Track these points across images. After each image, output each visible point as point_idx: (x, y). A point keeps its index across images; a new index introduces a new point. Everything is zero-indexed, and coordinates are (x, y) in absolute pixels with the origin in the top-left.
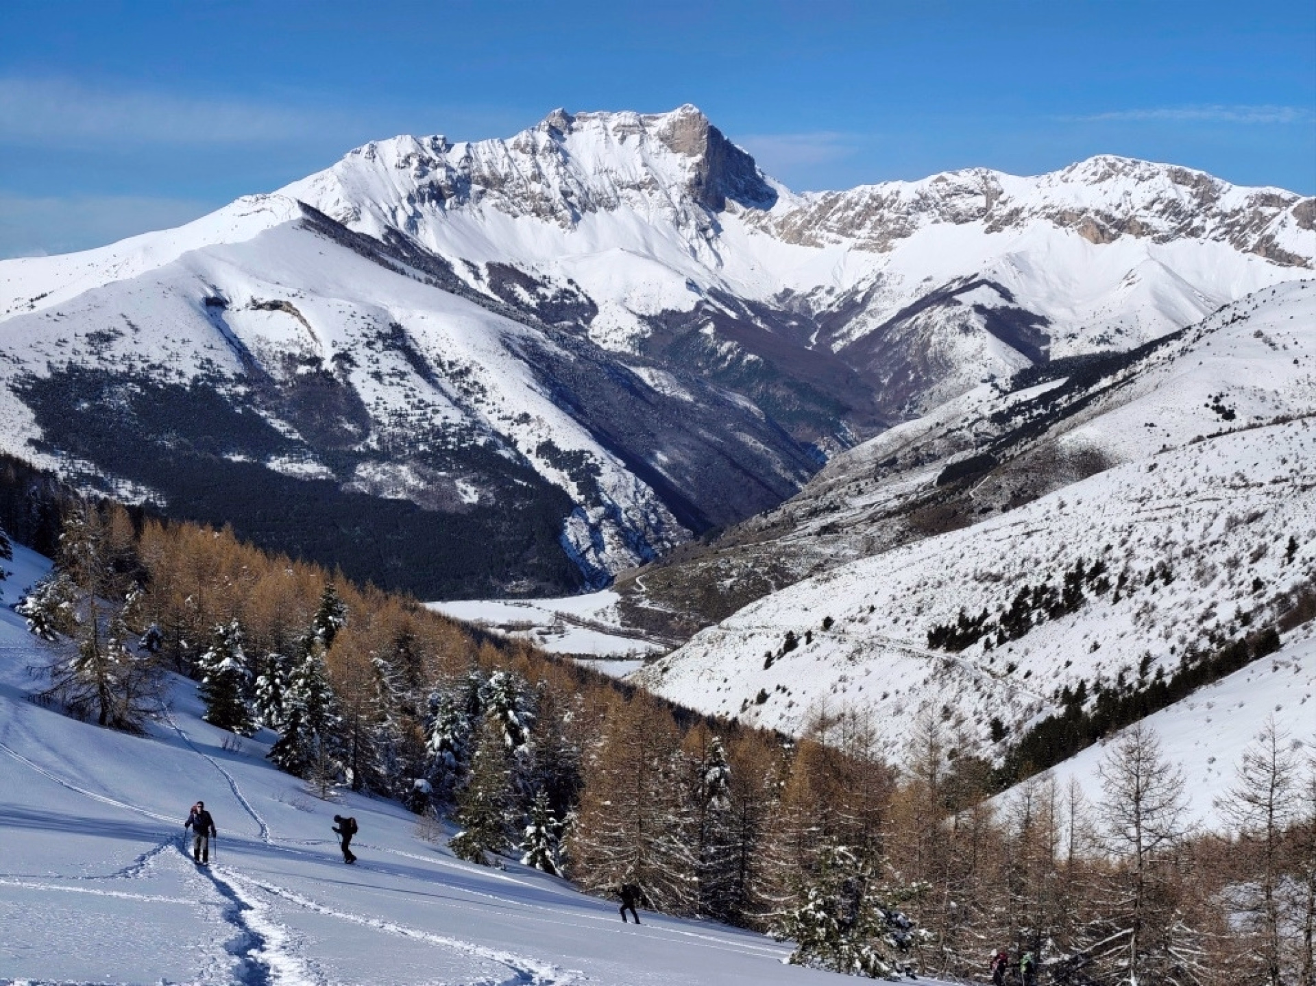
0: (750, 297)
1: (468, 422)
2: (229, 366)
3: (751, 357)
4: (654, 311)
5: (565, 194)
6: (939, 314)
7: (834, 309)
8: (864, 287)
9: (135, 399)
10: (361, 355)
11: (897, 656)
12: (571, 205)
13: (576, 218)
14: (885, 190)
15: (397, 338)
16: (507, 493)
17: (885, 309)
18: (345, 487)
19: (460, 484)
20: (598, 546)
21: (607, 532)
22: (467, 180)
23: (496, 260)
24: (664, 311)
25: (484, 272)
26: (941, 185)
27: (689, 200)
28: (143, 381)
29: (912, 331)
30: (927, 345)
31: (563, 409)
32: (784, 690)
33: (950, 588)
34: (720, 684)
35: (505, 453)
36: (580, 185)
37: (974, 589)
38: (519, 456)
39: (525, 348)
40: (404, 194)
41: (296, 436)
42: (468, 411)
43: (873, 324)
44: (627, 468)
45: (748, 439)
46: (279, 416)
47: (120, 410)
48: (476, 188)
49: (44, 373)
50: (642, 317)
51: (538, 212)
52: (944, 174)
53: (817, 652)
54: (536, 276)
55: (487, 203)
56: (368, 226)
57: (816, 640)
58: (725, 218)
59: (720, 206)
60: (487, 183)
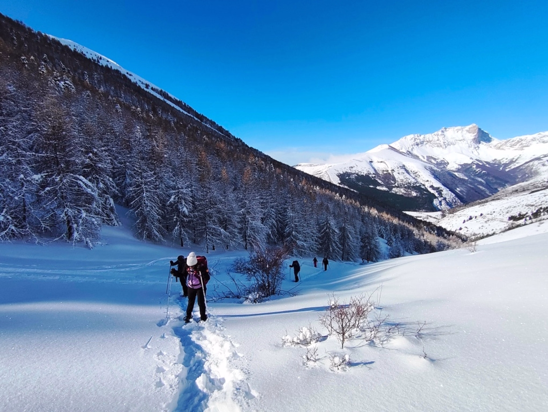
0: (486, 161)
1: (416, 182)
2: (372, 172)
3: (484, 172)
4: (462, 163)
5: (444, 143)
6: (536, 162)
7: (507, 162)
8: (516, 158)
9: (356, 177)
10: (396, 170)
11: (498, 222)
12: (445, 145)
13: (446, 147)
14: (523, 137)
15: (403, 167)
16: (422, 194)
17: (521, 162)
18: (390, 192)
19: (412, 192)
20: (441, 205)
21: (443, 203)
22: (423, 142)
23: (428, 155)
24: (464, 164)
25: (426, 157)
26: (539, 135)
27: (472, 142)
28: (357, 174)
29: (528, 166)
30: (532, 169)
31: (437, 179)
32: (466, 228)
33: (518, 208)
34: (452, 226)
35: (423, 187)
36: (447, 141)
37: (525, 208)
38: (426, 188)
39: (429, 169)
40: (411, 145)
41: (382, 183)
42: (416, 179)
43: (517, 165)
44: (450, 190)
45: (481, 187)
46: (380, 180)
47: (353, 178)
48: (425, 143)
49: (342, 173)
50: (459, 165)
51: (438, 146)
52: (541, 133)
53: (477, 220)
54: (436, 158)
55: (427, 145)
56: (404, 150)
57: (477, 218)
58: (481, 145)
59: (480, 143)
60: (428, 142)
